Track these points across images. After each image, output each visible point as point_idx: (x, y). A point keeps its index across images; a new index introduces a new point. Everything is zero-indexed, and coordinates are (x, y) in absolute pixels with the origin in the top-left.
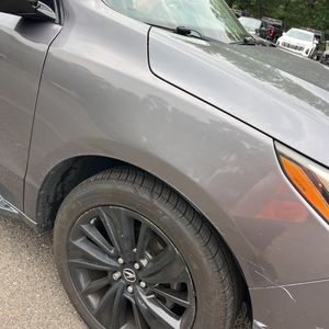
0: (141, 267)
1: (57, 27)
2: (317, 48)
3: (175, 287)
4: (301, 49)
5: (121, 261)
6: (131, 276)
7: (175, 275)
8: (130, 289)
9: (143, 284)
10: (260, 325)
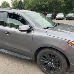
0: (52, 61)
1: (33, 32)
2: (64, 16)
3: (57, 62)
4: (61, 17)
5: (48, 61)
6: (50, 63)
7: (57, 60)
8: (51, 65)
9: (53, 63)
10: (71, 63)
